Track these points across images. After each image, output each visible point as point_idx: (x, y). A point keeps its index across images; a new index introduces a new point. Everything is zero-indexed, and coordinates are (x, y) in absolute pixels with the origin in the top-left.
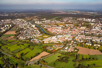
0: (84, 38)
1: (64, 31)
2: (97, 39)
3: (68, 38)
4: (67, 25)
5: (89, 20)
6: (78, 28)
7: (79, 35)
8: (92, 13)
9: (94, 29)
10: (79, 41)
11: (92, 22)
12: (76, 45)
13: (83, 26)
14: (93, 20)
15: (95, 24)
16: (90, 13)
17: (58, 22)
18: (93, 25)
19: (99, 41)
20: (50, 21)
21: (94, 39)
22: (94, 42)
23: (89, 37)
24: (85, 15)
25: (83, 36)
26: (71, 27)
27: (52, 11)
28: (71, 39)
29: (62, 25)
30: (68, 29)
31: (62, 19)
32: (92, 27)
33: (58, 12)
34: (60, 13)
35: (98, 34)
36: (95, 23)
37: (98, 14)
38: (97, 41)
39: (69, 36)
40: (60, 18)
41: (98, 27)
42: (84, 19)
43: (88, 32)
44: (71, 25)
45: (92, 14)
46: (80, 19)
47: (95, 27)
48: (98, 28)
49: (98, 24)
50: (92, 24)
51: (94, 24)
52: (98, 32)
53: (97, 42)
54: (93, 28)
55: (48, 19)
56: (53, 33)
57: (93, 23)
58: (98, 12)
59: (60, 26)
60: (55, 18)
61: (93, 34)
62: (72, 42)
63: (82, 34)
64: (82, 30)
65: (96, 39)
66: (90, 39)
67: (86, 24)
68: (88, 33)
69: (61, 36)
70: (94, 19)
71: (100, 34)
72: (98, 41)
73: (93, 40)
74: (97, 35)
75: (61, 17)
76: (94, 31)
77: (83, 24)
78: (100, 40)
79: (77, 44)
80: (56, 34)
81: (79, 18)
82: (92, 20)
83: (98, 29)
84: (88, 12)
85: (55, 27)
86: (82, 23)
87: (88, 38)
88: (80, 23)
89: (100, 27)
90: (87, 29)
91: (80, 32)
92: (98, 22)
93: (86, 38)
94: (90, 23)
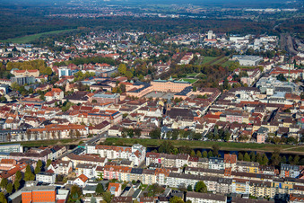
0: (124, 177)
5: (237, 41)
6: (130, 87)
9: (244, 96)
14: (264, 39)
18: (247, 68)
23: (179, 163)
25: (124, 155)
32: (237, 79)
35: (272, 129)
41: (281, 78)
43: (187, 114)
47: (257, 80)
48: (280, 84)
51: (259, 58)
52: (271, 119)
57: (256, 54)
61: (224, 135)
63: (130, 136)
67: (205, 61)
68: (184, 124)
71: (285, 132)
74: (261, 139)
76: (244, 104)
83: (281, 95)
87: (161, 180)
88: (164, 60)
89: (295, 81)
90: (198, 93)
91: (124, 116)
92: (291, 49)
93: (136, 177)
94: (234, 58)
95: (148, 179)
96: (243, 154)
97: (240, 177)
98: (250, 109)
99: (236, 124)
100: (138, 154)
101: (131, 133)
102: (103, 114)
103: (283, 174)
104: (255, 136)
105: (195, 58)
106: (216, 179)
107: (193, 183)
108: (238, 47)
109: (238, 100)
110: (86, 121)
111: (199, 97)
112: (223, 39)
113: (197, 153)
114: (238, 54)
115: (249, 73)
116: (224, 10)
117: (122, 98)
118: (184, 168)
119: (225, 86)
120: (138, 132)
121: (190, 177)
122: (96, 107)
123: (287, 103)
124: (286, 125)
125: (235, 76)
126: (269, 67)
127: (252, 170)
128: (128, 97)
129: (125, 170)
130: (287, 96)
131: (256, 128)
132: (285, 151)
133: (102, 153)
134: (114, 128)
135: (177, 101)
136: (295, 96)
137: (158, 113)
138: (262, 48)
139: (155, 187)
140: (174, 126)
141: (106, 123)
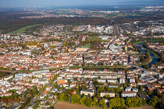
0: (80, 76)
1: (35, 62)
2: (111, 77)
3: (41, 80)
4: (46, 45)
5: (100, 29)
6: (70, 50)
7: (68, 70)
8: (108, 12)
9: (106, 52)
10: (65, 86)
11: (105, 34)
12: (55, 97)
13: (82, 44)
14: (109, 28)
15: (111, 39)
16: (104, 14)
17: (27, 38)
18: (105, 41)
19: (113, 81)
20: (9, 36)
21: (102, 77)
22: (102, 84)
23: (92, 72)
24: (94, 18)
25: (77, 71)
26: (53, 50)
27: (23, 11)
28: (47, 82)
29: (35, 45)
30: (46, 56)
31: (38, 31)
32: (102, 45)
33: (34, 15)
34: (39, 17)
35: (115, 61)
36: (111, 35)
37: (122, 15)
38: (109, 81)
39: (44, 74)
40: (34, 29)
41: (116, 45)
42: (89, 26)
44: (56, 44)
45: (108, 15)
46: (80, 29)
47: (109, 46)
48: (116, 47)
49: (117, 37)
50: (105, 38)
51: (108, 37)
52: (114, 58)
53: (109, 84)
54: (105, 49)
55: (6, 33)
56: (6, 69)
57: (107, 35)
58: (122, 9)
59: (30, 47)
60: (25, 28)
61: (102, 64)
62: (48, 89)
64: (78, 56)
65: (107, 77)
66: (93, 77)
67: (90, 38)
68: (90, 61)
69: (25, 75)
70: (111, 25)
71: (118, 62)
72: (111, 81)
73: (99, 81)
74: (112, 65)
75: (39, 26)
76: (106, 54)
77: (84, 39)
78: (116, 78)
79: (58, 94)
80: (14, 69)
81: (79, 25)
82: (106, 29)
83: (116, 51)
84: (100, 10)
85: (18, 50)
86: (82, 37)
87: (89, 76)
88: (77, 38)
89: (120, 45)
90: (91, 51)
91: (72, 60)
92: (118, 32)
93: (83, 76)
94: (100, 37)
95: (86, 77)
96: (108, 69)
97: (109, 74)
98: (108, 56)
99: (105, 61)
100: (81, 70)
101: (76, 65)
102: (66, 60)
103: (118, 73)
104: (110, 64)
105: (87, 37)
106: (103, 75)
107: (97, 77)
108: (100, 31)
109: (104, 53)
110: (61, 62)
111: (92, 52)
112: (94, 28)
113: (96, 69)
114: (101, 35)
115: (106, 43)
116: (91, 12)
117: (69, 54)
118: (94, 74)
119: (99, 48)
120: (78, 64)
121: (96, 75)
122: (63, 58)
123: (118, 53)
124: (118, 60)
125: (102, 44)
126: (112, 40)
127: (111, 73)
128: (70, 54)
129: (79, 75)
130: (118, 51)
131: (110, 62)
132: (118, 67)
133: (71, 71)
134: (71, 63)
135: (86, 54)
136: (120, 51)
137: (82, 59)
138: (109, 31)
139: (88, 78)
140: (88, 62)
141: (68, 62)
